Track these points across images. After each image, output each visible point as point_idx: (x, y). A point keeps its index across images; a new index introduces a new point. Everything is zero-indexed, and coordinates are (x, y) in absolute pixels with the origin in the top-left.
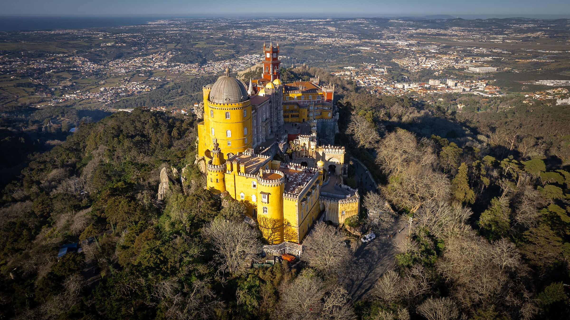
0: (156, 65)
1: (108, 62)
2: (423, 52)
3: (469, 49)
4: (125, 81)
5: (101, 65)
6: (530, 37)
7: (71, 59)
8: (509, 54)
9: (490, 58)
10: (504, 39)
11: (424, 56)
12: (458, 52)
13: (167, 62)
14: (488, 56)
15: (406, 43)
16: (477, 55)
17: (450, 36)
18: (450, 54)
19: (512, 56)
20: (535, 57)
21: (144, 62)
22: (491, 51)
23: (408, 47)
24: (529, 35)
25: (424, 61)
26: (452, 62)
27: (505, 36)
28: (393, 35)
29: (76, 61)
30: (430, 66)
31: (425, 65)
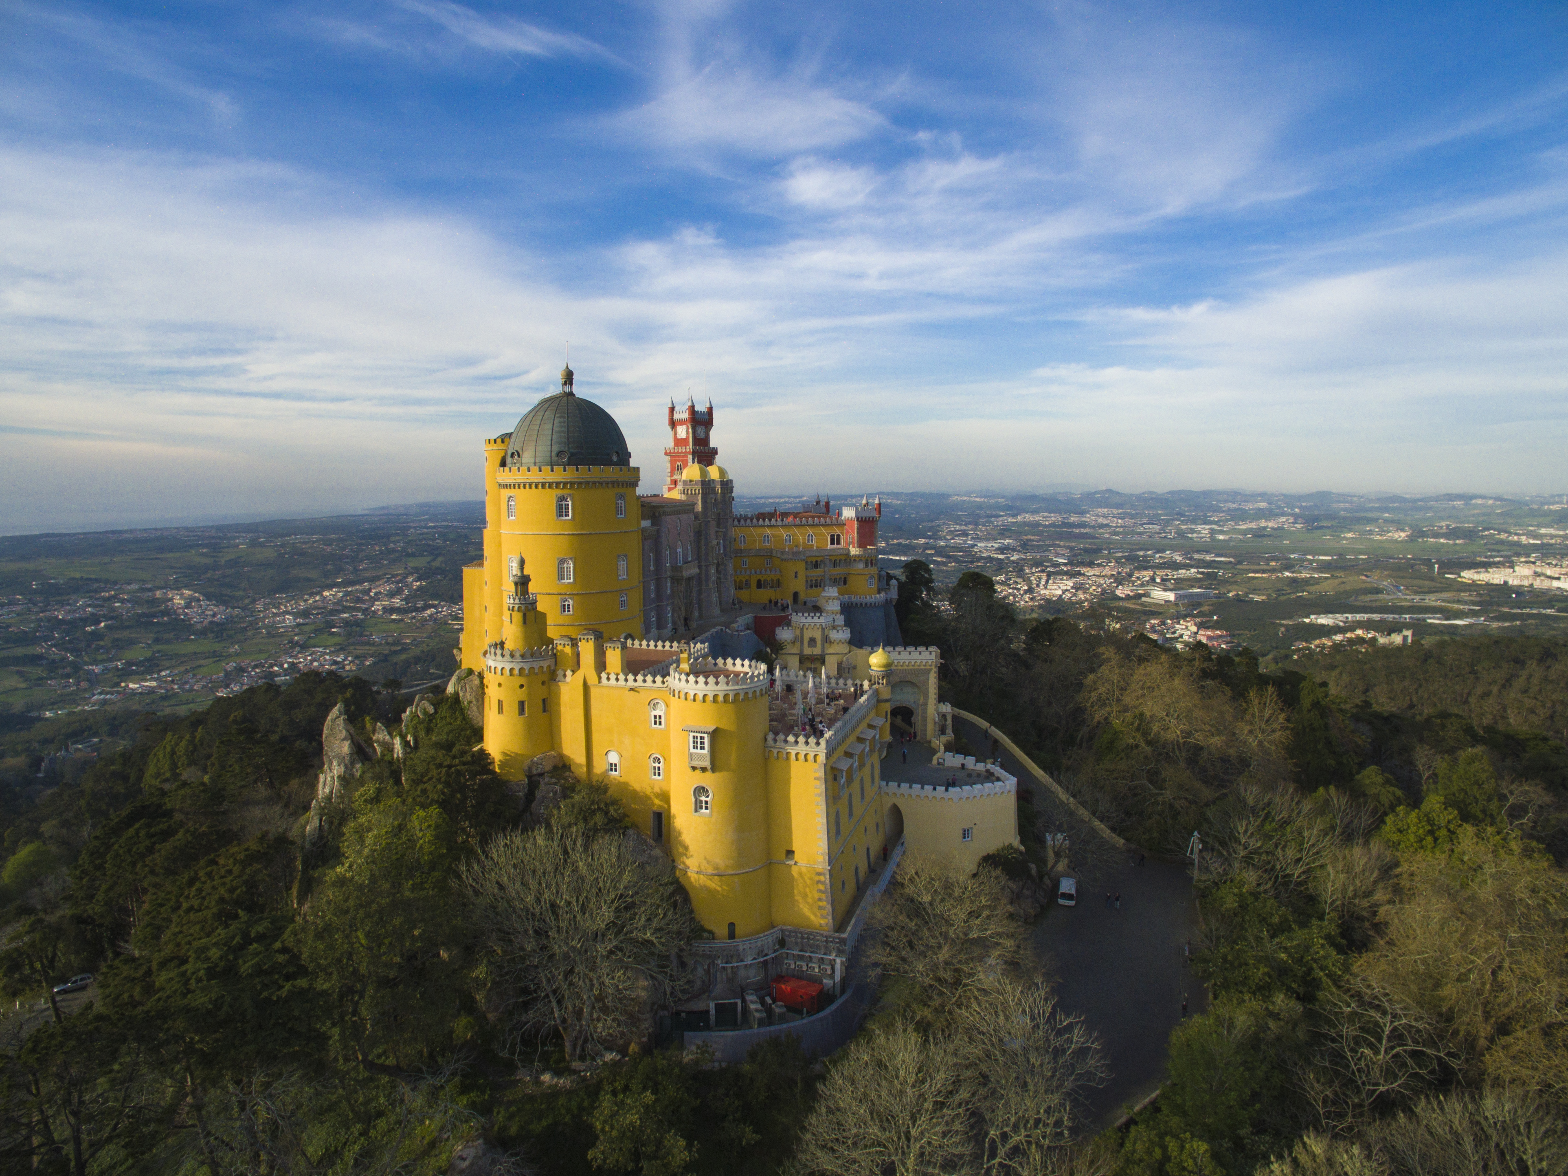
0: (377, 606)
1: (254, 601)
2: (1037, 563)
3: (1141, 553)
4: (291, 648)
5: (233, 608)
6: (1265, 528)
7: (158, 594)
8: (1230, 562)
9: (1193, 570)
10: (1213, 532)
11: (1042, 571)
12: (1118, 561)
13: (406, 600)
14: (1187, 567)
15: (996, 545)
16: (1162, 566)
17: (1093, 527)
18: (1099, 565)
19: (1239, 567)
20: (1288, 568)
21: (347, 601)
22: (1191, 559)
23: (1002, 553)
24: (1263, 524)
25: (1043, 582)
26: (1108, 581)
27: (1214, 526)
28: (963, 527)
29: (171, 600)
30: (1060, 592)
31: (1047, 592)
